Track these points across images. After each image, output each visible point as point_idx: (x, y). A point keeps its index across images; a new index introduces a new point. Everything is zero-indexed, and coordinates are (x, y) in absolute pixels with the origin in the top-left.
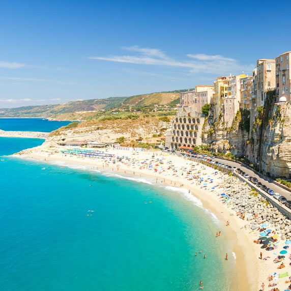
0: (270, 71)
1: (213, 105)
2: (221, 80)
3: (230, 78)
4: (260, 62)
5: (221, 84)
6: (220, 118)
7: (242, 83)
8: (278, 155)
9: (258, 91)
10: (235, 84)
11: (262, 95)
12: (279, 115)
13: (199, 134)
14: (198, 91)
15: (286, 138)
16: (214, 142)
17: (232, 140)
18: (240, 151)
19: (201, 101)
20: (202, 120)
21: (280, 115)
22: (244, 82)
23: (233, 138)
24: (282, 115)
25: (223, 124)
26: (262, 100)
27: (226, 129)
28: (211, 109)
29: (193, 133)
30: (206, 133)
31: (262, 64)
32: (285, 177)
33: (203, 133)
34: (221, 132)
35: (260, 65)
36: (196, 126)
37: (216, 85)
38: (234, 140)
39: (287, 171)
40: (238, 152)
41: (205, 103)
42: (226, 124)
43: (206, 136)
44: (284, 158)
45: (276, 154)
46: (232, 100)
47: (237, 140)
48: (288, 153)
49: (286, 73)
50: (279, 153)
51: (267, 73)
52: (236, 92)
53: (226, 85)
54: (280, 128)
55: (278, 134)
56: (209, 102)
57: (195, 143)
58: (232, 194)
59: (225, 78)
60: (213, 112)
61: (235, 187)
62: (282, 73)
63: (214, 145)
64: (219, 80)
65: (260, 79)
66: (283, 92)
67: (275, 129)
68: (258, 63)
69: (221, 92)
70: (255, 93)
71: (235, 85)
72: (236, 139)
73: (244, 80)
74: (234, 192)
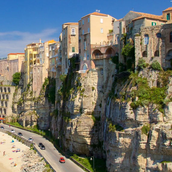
0: (74, 35)
1: (23, 73)
2: (30, 47)
3: (39, 44)
4: (65, 26)
5: (30, 50)
6: (29, 88)
7: (51, 50)
8: (76, 129)
9: (63, 58)
10: (43, 50)
11: (66, 62)
12: (79, 85)
13: (10, 104)
14: (10, 59)
15: (86, 110)
16: (22, 113)
17: (39, 111)
18: (47, 123)
19: (12, 69)
20: (13, 89)
21: (81, 84)
22: (52, 48)
23: (40, 109)
24: (83, 85)
25: (31, 93)
26: (66, 67)
27: (34, 99)
28: (21, 78)
29: (4, 102)
30: (16, 103)
31: (66, 28)
32: (85, 155)
33: (14, 103)
34: (29, 103)
35: (64, 29)
36: (7, 96)
37: (26, 53)
38: (42, 111)
39: (87, 147)
40: (45, 124)
41: (16, 71)
42: (34, 94)
43: (16, 106)
44: (82, 133)
45: (74, 127)
46: (40, 68)
47: (44, 112)
48: (87, 128)
49: (87, 37)
50: (77, 127)
51: (71, 37)
52: (44, 60)
53: (35, 53)
54: (80, 98)
55: (77, 105)
56: (20, 70)
57: (5, 113)
58: (28, 169)
59: (35, 45)
60: (23, 80)
61: (32, 161)
62: (84, 38)
63: (22, 116)
64: (28, 47)
65: (64, 44)
66: (85, 59)
67: (74, 100)
68: (63, 27)
69: (30, 60)
70: (61, 60)
71: (44, 52)
72: (44, 110)
73: (52, 46)
74: (30, 166)
